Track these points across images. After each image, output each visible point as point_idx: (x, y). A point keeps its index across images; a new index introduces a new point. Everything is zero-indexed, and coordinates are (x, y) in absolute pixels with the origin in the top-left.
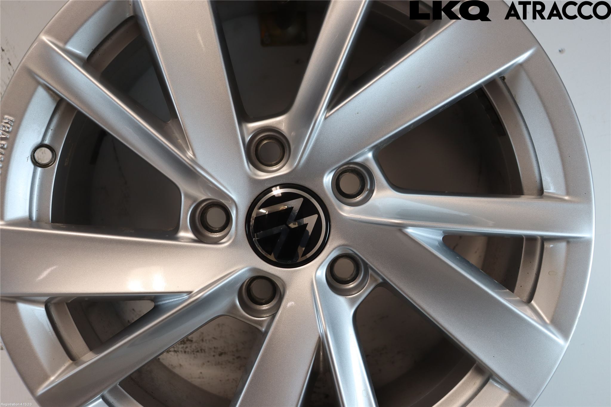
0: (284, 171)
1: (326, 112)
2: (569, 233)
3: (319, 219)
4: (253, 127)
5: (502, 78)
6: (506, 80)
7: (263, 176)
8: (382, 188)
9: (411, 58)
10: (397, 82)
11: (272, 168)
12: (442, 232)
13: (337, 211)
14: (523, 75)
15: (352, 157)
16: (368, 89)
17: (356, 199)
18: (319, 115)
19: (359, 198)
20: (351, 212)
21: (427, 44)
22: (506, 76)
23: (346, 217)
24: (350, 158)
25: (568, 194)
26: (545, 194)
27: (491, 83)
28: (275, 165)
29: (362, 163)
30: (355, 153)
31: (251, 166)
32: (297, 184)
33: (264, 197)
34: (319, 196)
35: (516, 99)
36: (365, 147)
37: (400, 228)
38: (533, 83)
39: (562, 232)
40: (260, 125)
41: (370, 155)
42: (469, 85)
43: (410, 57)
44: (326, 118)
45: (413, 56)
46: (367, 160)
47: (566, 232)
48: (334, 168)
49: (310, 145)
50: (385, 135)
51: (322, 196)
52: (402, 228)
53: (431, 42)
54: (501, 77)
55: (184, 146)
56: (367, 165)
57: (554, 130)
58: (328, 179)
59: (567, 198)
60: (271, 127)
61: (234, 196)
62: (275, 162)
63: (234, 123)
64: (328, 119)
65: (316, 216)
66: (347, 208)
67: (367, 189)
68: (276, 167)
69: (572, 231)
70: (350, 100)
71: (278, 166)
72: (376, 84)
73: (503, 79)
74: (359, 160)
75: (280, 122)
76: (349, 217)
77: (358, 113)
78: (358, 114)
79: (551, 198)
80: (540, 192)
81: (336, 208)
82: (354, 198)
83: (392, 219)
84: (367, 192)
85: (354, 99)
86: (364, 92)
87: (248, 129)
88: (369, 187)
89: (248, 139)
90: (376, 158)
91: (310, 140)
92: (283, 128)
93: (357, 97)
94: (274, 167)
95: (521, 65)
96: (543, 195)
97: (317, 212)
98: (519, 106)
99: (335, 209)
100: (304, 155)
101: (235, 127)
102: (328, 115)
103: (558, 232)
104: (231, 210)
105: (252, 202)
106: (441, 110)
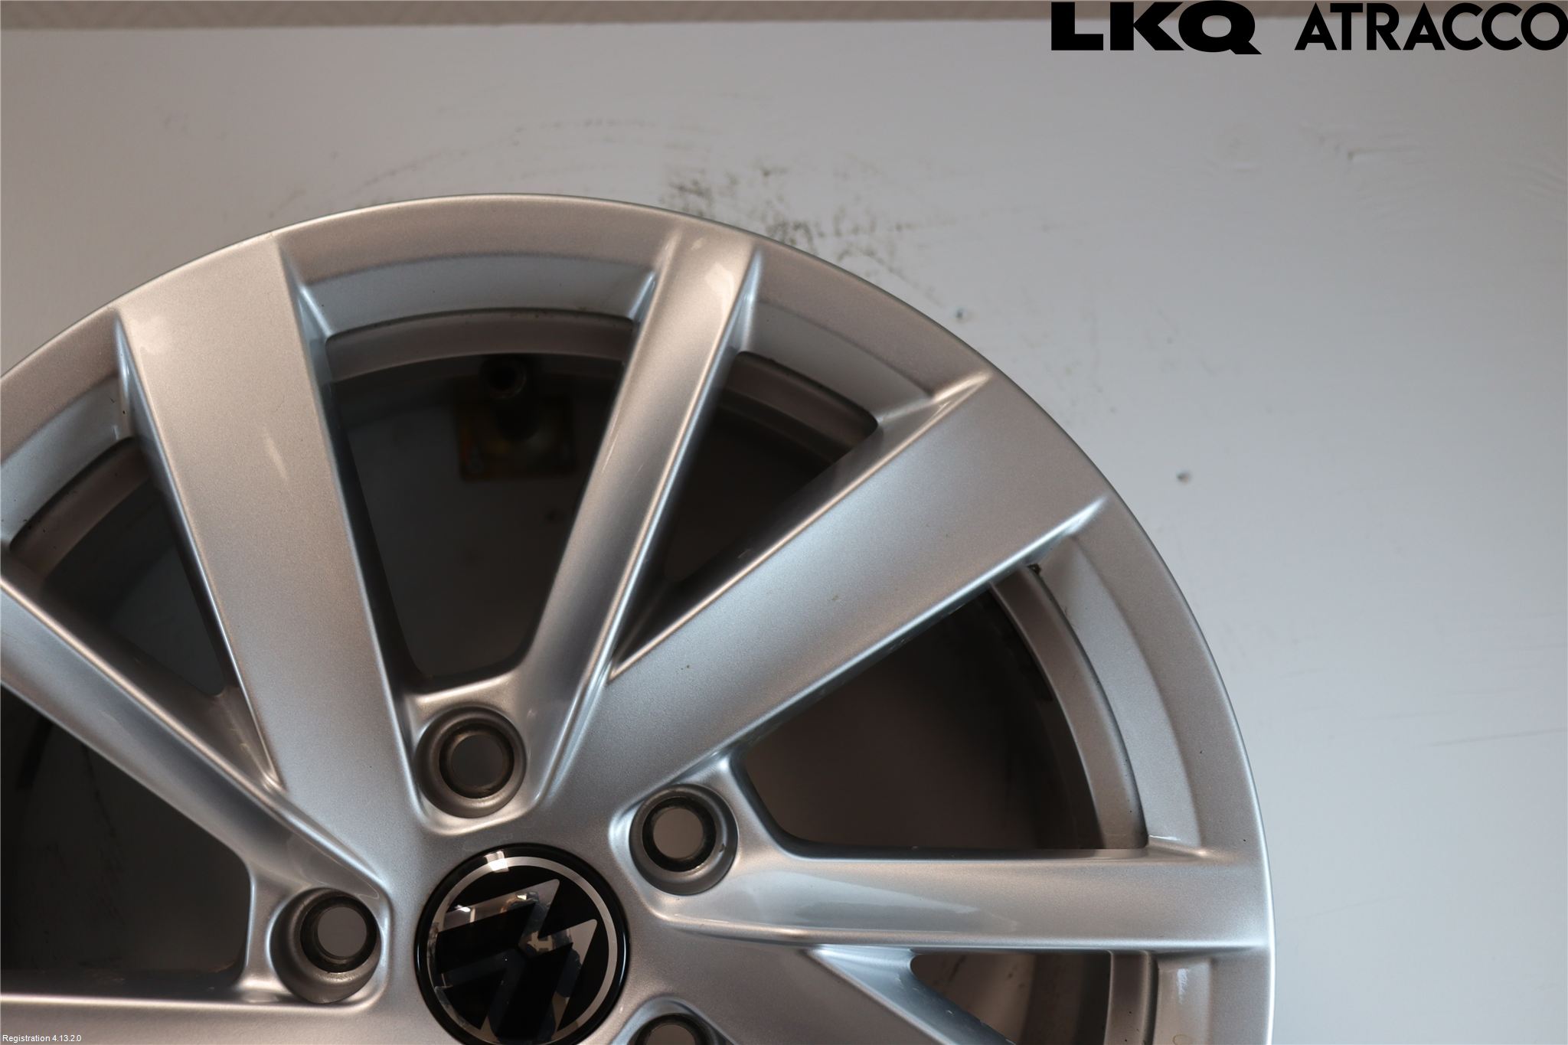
0: (509, 813)
1: (609, 666)
2: (1214, 939)
3: (600, 933)
4: (431, 705)
5: (1034, 568)
6: (1042, 574)
7: (458, 826)
8: (755, 845)
9: (812, 531)
10: (780, 589)
11: (484, 801)
12: (908, 950)
13: (646, 910)
14: (1081, 564)
15: (679, 773)
16: (711, 607)
17: (695, 872)
18: (591, 676)
19: (700, 871)
20: (681, 910)
21: (850, 498)
22: (1042, 563)
23: (668, 922)
24: (672, 777)
25: (1204, 843)
26: (1151, 843)
27: (1011, 579)
28: (490, 794)
29: (704, 784)
30: (685, 763)
31: (427, 803)
32: (545, 843)
33: (461, 881)
34: (600, 871)
35: (1068, 618)
36: (708, 749)
37: (803, 947)
38: (1104, 581)
39: (1195, 938)
40: (447, 700)
41: (723, 765)
42: (955, 591)
43: (811, 528)
44: (610, 682)
45: (817, 526)
46: (716, 777)
47: (1206, 938)
48: (633, 801)
49: (573, 747)
50: (757, 717)
51: (606, 873)
52: (806, 948)
53: (858, 492)
54: (1032, 564)
55: (256, 760)
56: (716, 790)
57: (1162, 690)
58: (619, 831)
59: (1202, 853)
60: (477, 702)
61: (383, 881)
62: (490, 786)
63: (383, 697)
64: (617, 685)
65: (592, 924)
66: (670, 900)
67: (721, 845)
68: (493, 798)
69: (1219, 933)
70: (667, 637)
71: (498, 796)
72: (728, 595)
73: (1036, 570)
74: (696, 778)
75: (497, 690)
76: (675, 923)
77: (688, 667)
78: (688, 669)
79: (1168, 853)
80: (1140, 839)
81: (643, 900)
82: (690, 869)
83: (781, 927)
84: (720, 855)
85: (679, 634)
86: (701, 616)
87: (418, 709)
88: (724, 841)
89: (418, 734)
90: (739, 770)
91: (573, 736)
92: (507, 705)
93: (685, 629)
94: (487, 798)
95: (1074, 538)
96: (1147, 846)
97: (597, 916)
98: (1078, 633)
99: (641, 904)
100: (558, 773)
101: (386, 708)
102: (614, 674)
103: (1186, 938)
104: (378, 914)
105: (431, 892)
106: (891, 648)
